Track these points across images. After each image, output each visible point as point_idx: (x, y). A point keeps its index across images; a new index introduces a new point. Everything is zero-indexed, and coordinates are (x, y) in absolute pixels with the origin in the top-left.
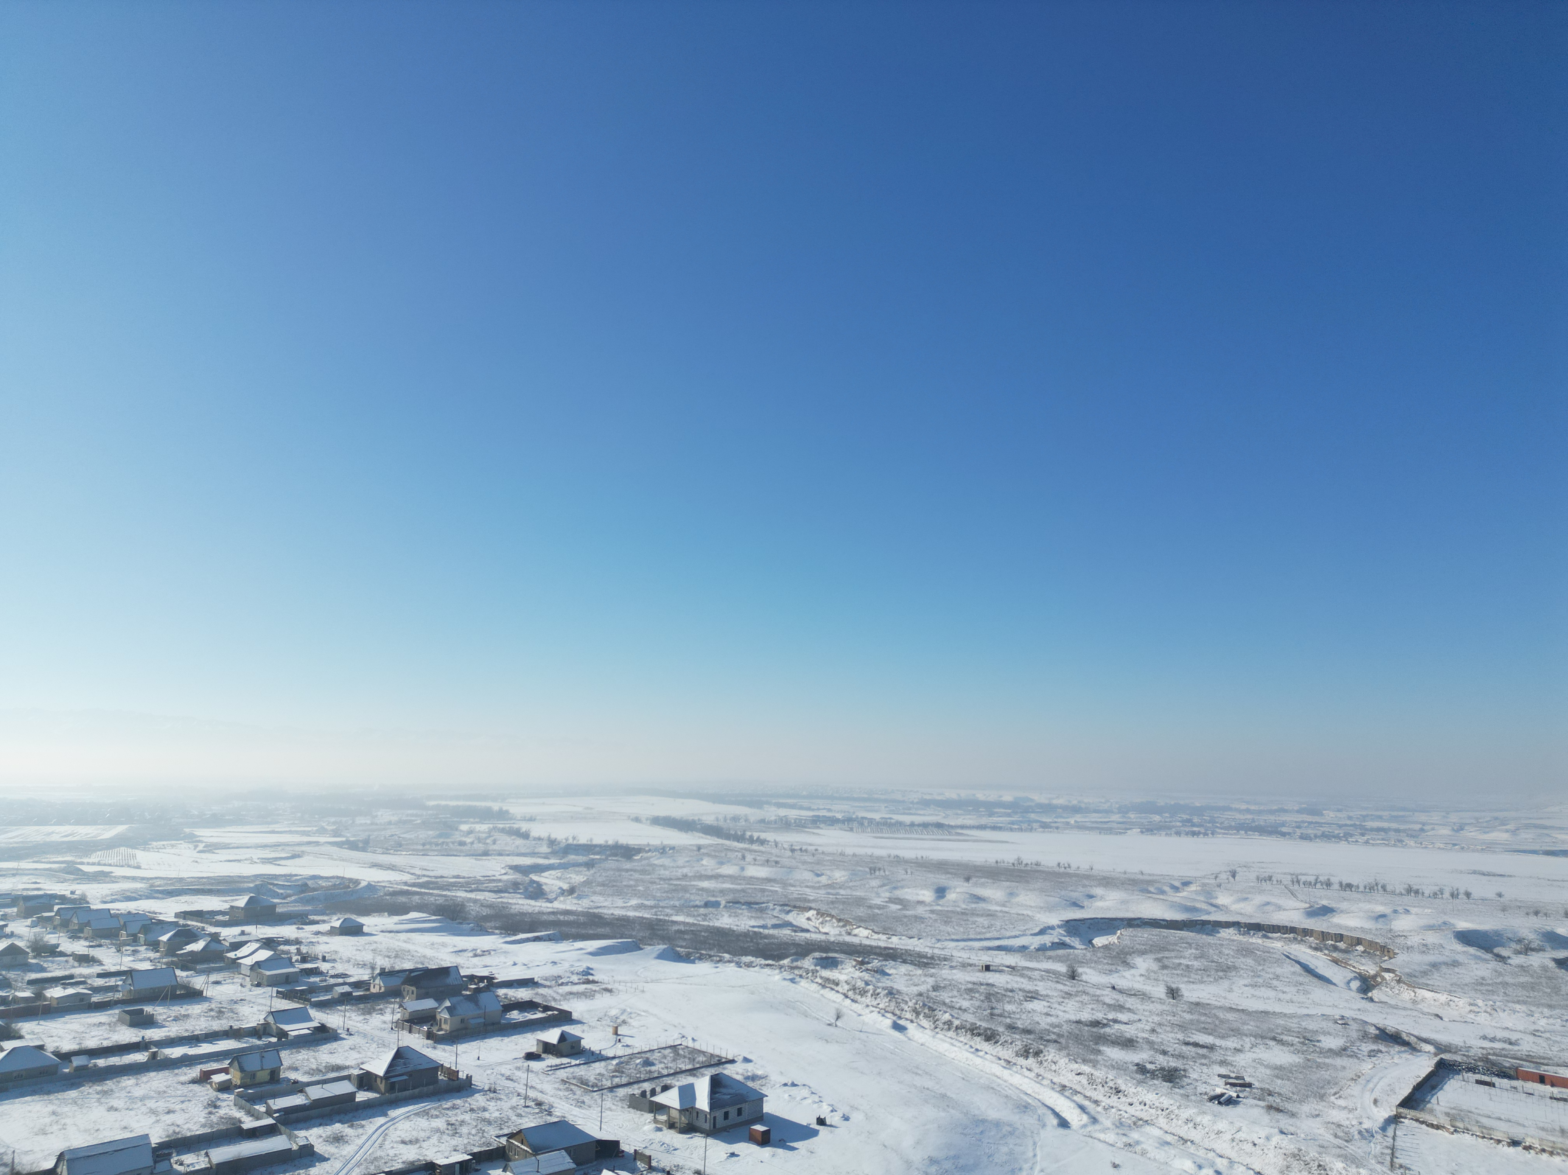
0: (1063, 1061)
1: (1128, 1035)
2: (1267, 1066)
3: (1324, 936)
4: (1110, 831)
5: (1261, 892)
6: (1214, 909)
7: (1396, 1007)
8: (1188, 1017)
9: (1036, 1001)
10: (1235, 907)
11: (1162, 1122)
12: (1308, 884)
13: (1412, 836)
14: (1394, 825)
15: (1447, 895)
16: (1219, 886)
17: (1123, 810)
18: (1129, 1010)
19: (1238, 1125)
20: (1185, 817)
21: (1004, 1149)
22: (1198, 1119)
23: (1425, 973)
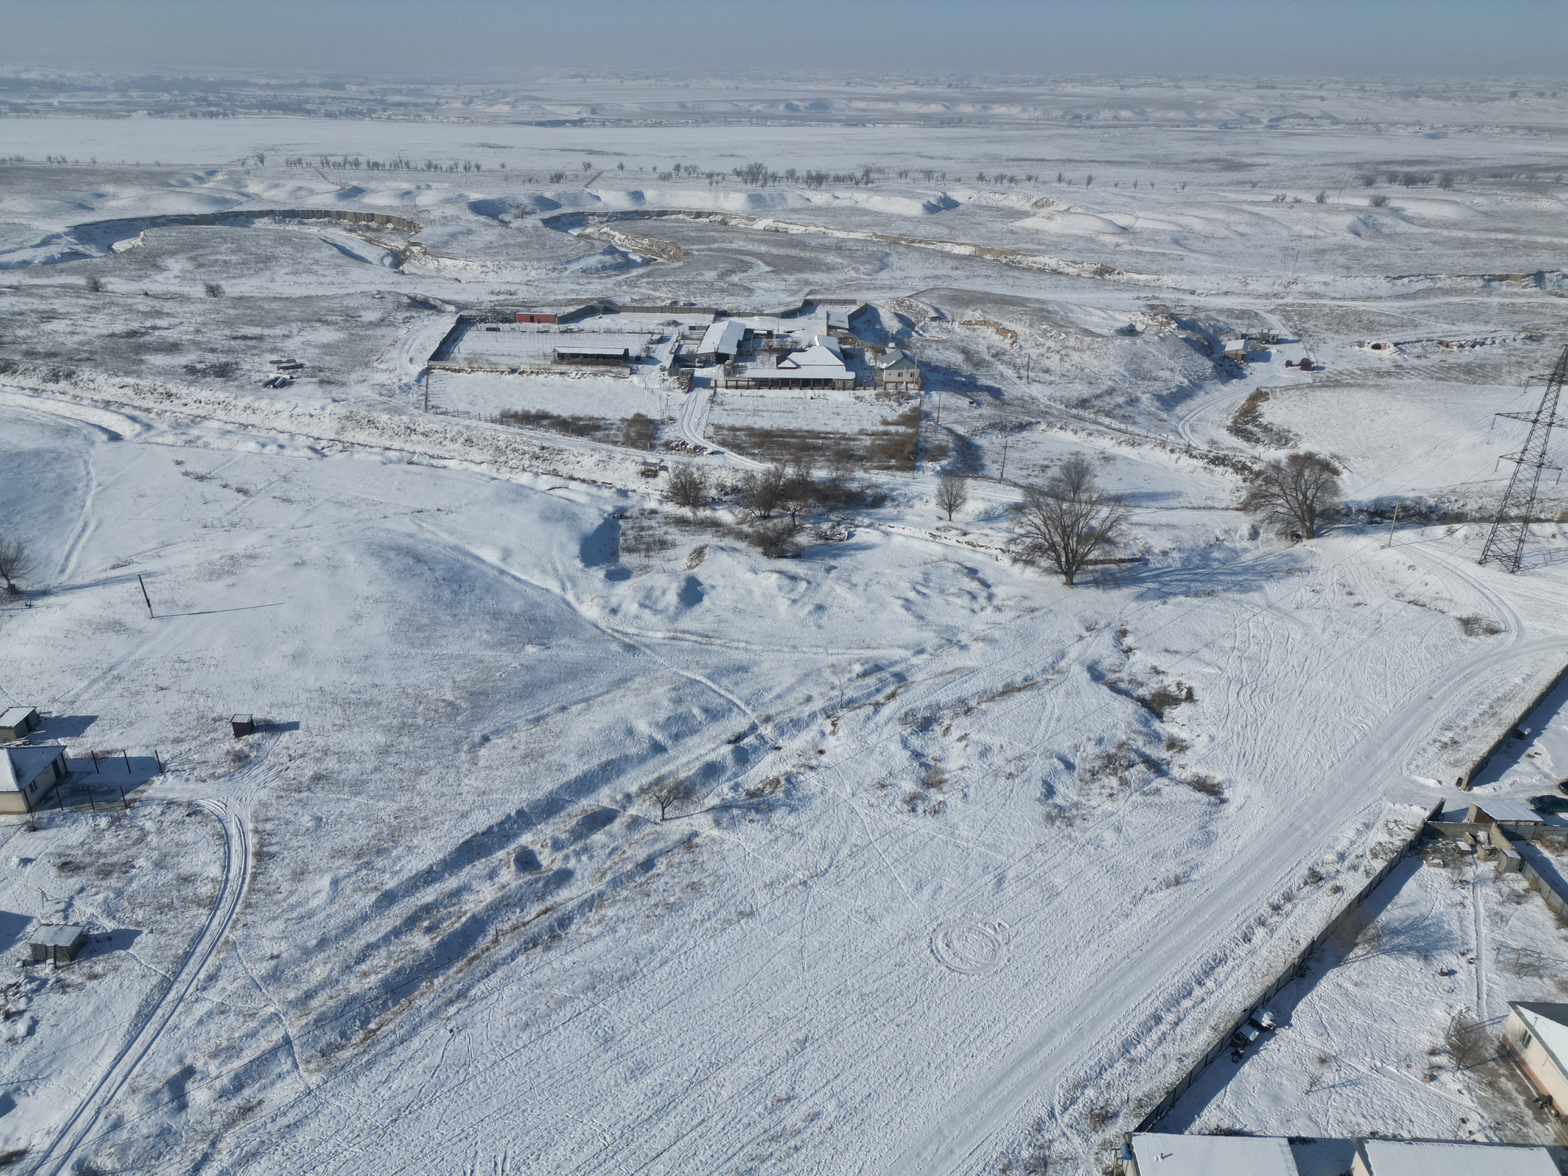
0: (101, 378)
1: (171, 340)
2: (315, 346)
3: (357, 217)
4: (109, 114)
5: (292, 176)
6: (245, 199)
7: (423, 277)
8: (232, 312)
9: (55, 321)
10: (267, 195)
11: (220, 414)
12: (337, 165)
13: (429, 111)
14: (412, 100)
15: (461, 168)
16: (248, 173)
17: (121, 87)
18: (168, 314)
19: (294, 402)
20: (199, 94)
21: (51, 475)
22: (256, 405)
23: (446, 243)
